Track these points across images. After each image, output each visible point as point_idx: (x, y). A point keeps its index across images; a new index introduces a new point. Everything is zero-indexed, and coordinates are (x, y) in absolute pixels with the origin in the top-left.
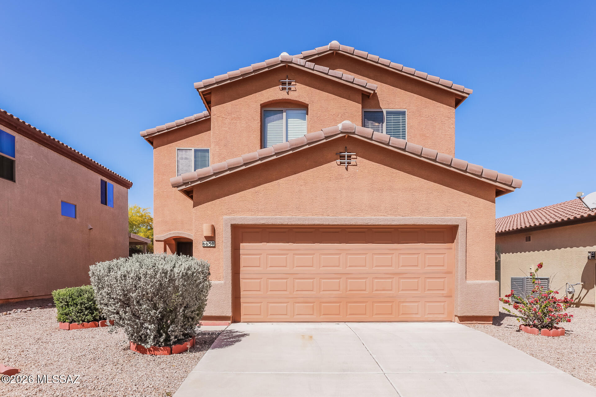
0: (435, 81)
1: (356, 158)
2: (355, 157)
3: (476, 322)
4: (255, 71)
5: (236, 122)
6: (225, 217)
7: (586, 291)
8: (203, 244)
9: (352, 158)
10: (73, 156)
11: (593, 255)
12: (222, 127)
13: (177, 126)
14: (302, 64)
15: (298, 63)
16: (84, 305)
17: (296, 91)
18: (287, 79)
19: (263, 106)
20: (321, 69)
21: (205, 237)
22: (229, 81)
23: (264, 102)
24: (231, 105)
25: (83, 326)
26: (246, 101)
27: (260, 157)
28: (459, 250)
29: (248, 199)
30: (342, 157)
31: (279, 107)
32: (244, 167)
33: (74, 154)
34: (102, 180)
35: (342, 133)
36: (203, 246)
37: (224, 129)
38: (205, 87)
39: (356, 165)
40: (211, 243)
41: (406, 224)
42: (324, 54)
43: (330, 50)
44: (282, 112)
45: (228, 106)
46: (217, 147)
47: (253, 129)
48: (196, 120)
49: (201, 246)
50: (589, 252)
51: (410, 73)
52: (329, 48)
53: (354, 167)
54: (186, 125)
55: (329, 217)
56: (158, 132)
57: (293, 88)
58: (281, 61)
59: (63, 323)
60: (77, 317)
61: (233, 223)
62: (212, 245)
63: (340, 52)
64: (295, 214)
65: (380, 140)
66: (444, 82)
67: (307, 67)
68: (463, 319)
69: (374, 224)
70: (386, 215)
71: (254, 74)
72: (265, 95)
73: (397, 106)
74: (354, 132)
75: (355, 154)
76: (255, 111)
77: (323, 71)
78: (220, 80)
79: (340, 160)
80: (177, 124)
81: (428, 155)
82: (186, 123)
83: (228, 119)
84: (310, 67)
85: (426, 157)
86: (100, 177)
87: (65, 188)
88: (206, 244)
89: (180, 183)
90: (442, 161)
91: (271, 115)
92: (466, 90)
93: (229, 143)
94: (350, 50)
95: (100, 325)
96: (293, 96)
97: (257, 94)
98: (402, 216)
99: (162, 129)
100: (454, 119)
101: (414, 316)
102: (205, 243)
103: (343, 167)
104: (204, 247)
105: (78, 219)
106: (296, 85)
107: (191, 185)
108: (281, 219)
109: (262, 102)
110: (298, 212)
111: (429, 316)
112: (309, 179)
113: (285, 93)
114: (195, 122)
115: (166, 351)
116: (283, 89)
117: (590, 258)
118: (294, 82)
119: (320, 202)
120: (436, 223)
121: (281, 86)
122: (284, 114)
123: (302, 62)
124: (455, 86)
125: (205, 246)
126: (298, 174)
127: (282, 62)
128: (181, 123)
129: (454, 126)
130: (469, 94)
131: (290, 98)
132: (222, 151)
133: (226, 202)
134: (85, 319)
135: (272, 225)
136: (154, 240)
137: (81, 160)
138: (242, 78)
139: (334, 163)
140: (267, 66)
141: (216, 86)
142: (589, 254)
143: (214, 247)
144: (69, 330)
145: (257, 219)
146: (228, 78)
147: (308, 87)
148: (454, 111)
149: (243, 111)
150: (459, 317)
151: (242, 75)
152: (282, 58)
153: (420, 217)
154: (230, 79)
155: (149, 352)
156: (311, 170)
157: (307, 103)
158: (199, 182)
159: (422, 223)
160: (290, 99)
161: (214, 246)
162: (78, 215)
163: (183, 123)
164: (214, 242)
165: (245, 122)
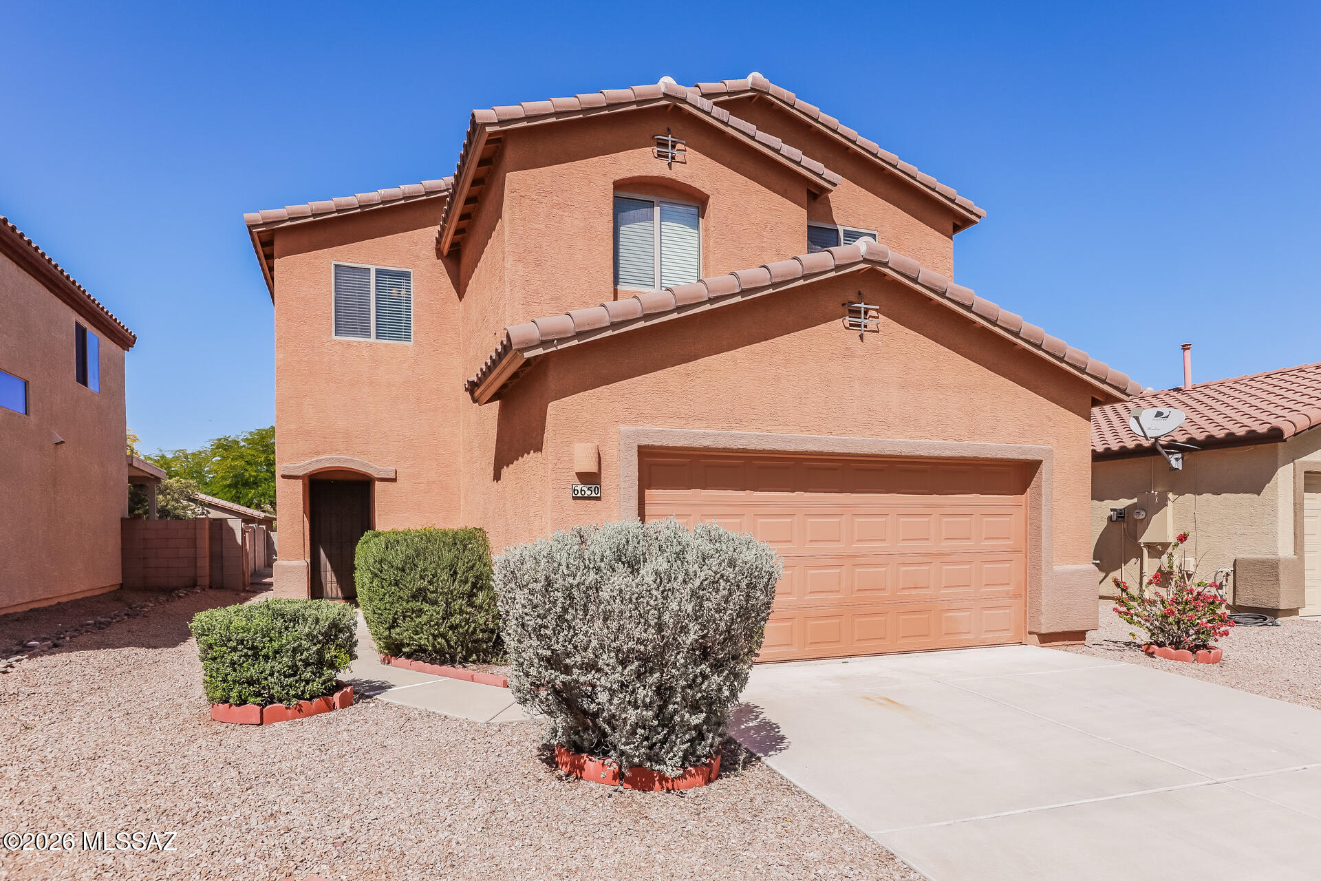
0: (929, 185)
1: (878, 318)
2: (874, 313)
3: (1063, 643)
4: (610, 106)
5: (561, 213)
6: (623, 428)
7: (1104, 575)
8: (575, 490)
9: (870, 316)
10: (25, 255)
11: (1121, 514)
12: (529, 221)
13: (338, 211)
14: (706, 109)
15: (699, 106)
16: (302, 654)
17: (685, 163)
18: (670, 136)
19: (619, 185)
20: (741, 127)
21: (578, 474)
22: (554, 120)
23: (620, 178)
24: (550, 174)
25: (300, 711)
26: (583, 169)
27: (712, 295)
28: (1043, 508)
29: (672, 388)
30: (856, 313)
31: (647, 193)
32: (675, 316)
33: (25, 251)
34: (78, 325)
35: (865, 261)
36: (574, 495)
37: (537, 226)
38: (501, 123)
39: (878, 332)
40: (592, 489)
41: (964, 457)
42: (740, 96)
43: (752, 90)
44: (652, 204)
45: (545, 174)
46: (520, 265)
47: (598, 233)
48: (383, 203)
49: (569, 494)
50: (1112, 510)
51: (890, 161)
52: (750, 85)
53: (874, 334)
54: (359, 210)
55: (831, 437)
56: (291, 219)
57: (679, 157)
58: (664, 94)
59: (240, 705)
60: (283, 687)
61: (643, 443)
62: (594, 495)
63: (769, 97)
64: (769, 428)
65: (932, 284)
66: (943, 188)
67: (715, 116)
68: (1047, 639)
69: (910, 454)
70: (928, 436)
71: (607, 112)
72: (624, 163)
73: (861, 223)
74: (888, 262)
75: (878, 307)
76: (603, 194)
77: (746, 131)
78: (535, 113)
79: (850, 317)
80: (338, 206)
81: (1008, 323)
82: (361, 207)
83: (544, 205)
84: (721, 118)
85: (1004, 326)
86: (75, 317)
87: (4, 335)
88: (581, 490)
89: (531, 341)
90: (1029, 336)
91: (630, 210)
92: (976, 209)
93: (547, 259)
94: (788, 98)
95: (337, 705)
96: (679, 173)
97: (607, 159)
98: (956, 440)
99: (302, 213)
100: (952, 261)
101: (964, 637)
102: (579, 488)
103: (855, 334)
104: (574, 498)
105: (32, 416)
106: (685, 151)
107: (556, 346)
108: (743, 437)
109: (617, 178)
110: (773, 423)
111: (990, 635)
112: (793, 352)
113: (664, 164)
114: (381, 206)
115: (701, 776)
116: (661, 156)
117: (1114, 519)
118: (683, 144)
119: (813, 405)
120: (1010, 457)
121: (656, 149)
122: (657, 210)
123: (707, 104)
124: (960, 199)
125: (579, 495)
126: (772, 341)
127: (666, 96)
128: (348, 205)
129: (952, 274)
130: (979, 217)
131: (674, 178)
132: (531, 275)
133: (624, 394)
134: (303, 692)
135: (725, 450)
136: (278, 475)
137: (41, 268)
138: (581, 116)
139: (838, 323)
140: (634, 100)
141: (525, 124)
142: (1112, 513)
143: (598, 499)
144: (261, 724)
145: (695, 435)
146: (553, 111)
147: (708, 159)
148: (952, 246)
149: (577, 190)
150: (1040, 635)
151: (583, 111)
152: (667, 87)
153: (983, 443)
154: (557, 114)
155: (661, 784)
156: (796, 334)
157: (707, 192)
158: (575, 342)
159: (989, 456)
160: (674, 180)
161: (599, 495)
162: (32, 409)
163: (354, 205)
164: (599, 486)
165: (580, 217)
